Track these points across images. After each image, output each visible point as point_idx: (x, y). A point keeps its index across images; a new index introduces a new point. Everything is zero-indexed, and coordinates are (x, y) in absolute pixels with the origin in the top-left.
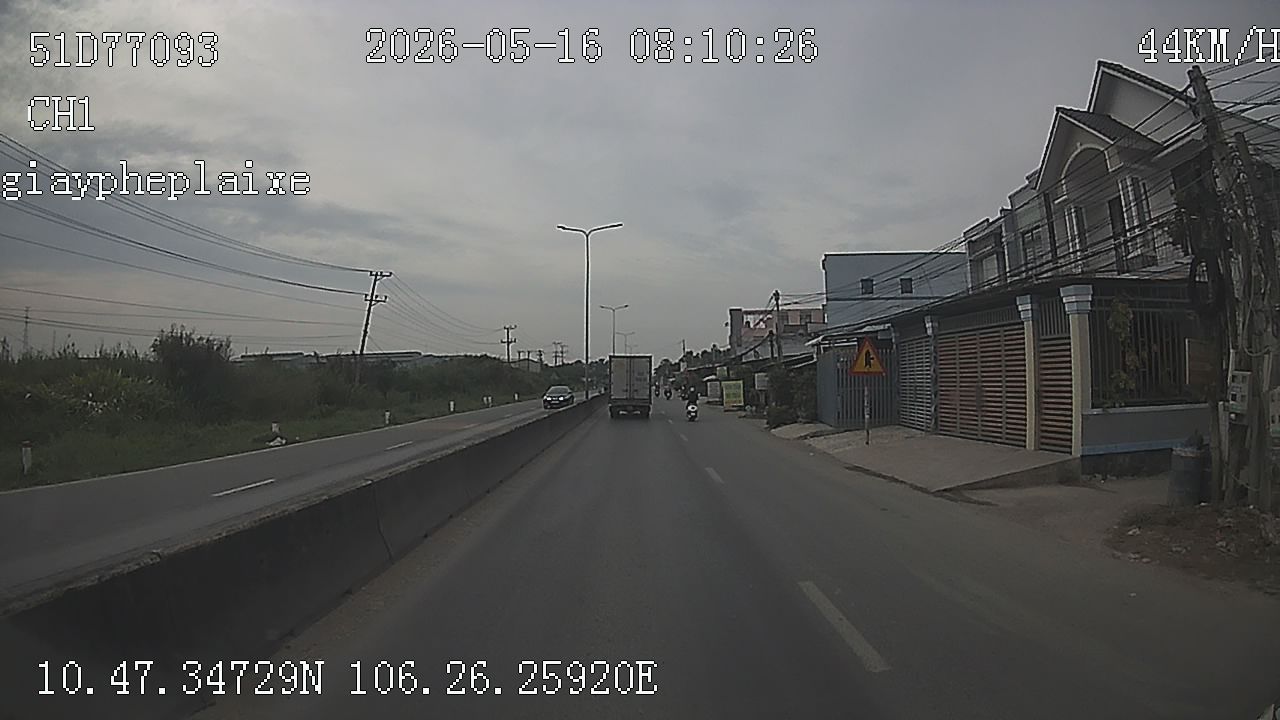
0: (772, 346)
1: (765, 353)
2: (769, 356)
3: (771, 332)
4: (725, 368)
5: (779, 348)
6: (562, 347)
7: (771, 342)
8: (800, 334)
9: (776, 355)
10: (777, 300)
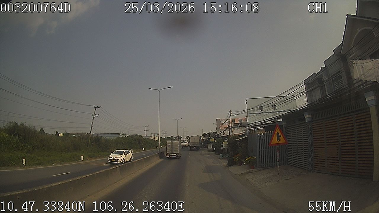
0: (229, 130)
1: (227, 133)
2: (229, 135)
3: (229, 126)
4: (213, 139)
5: (232, 131)
6: (165, 132)
7: (229, 129)
8: (239, 126)
9: (231, 134)
10: (230, 114)
